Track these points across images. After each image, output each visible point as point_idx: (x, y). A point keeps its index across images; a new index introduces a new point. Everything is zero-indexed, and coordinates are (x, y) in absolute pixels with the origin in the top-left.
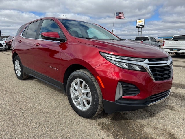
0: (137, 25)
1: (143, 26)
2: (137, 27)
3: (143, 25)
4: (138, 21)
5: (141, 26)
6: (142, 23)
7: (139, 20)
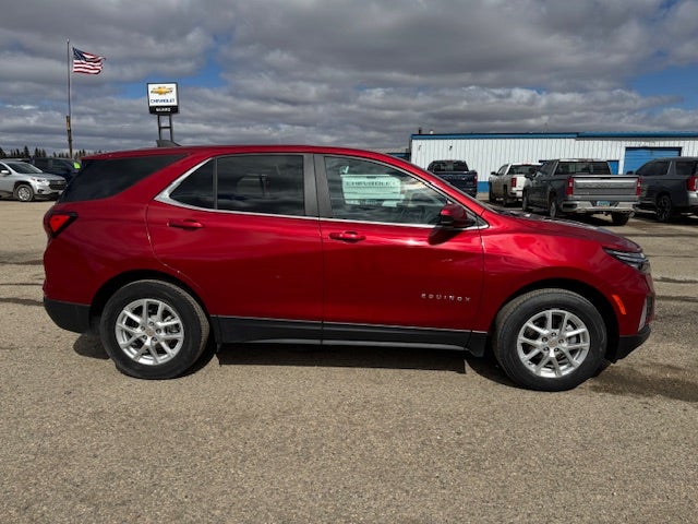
0: (151, 104)
1: (174, 110)
2: (153, 110)
3: (175, 103)
4: (151, 87)
5: (169, 110)
6: (170, 98)
7: (156, 86)
